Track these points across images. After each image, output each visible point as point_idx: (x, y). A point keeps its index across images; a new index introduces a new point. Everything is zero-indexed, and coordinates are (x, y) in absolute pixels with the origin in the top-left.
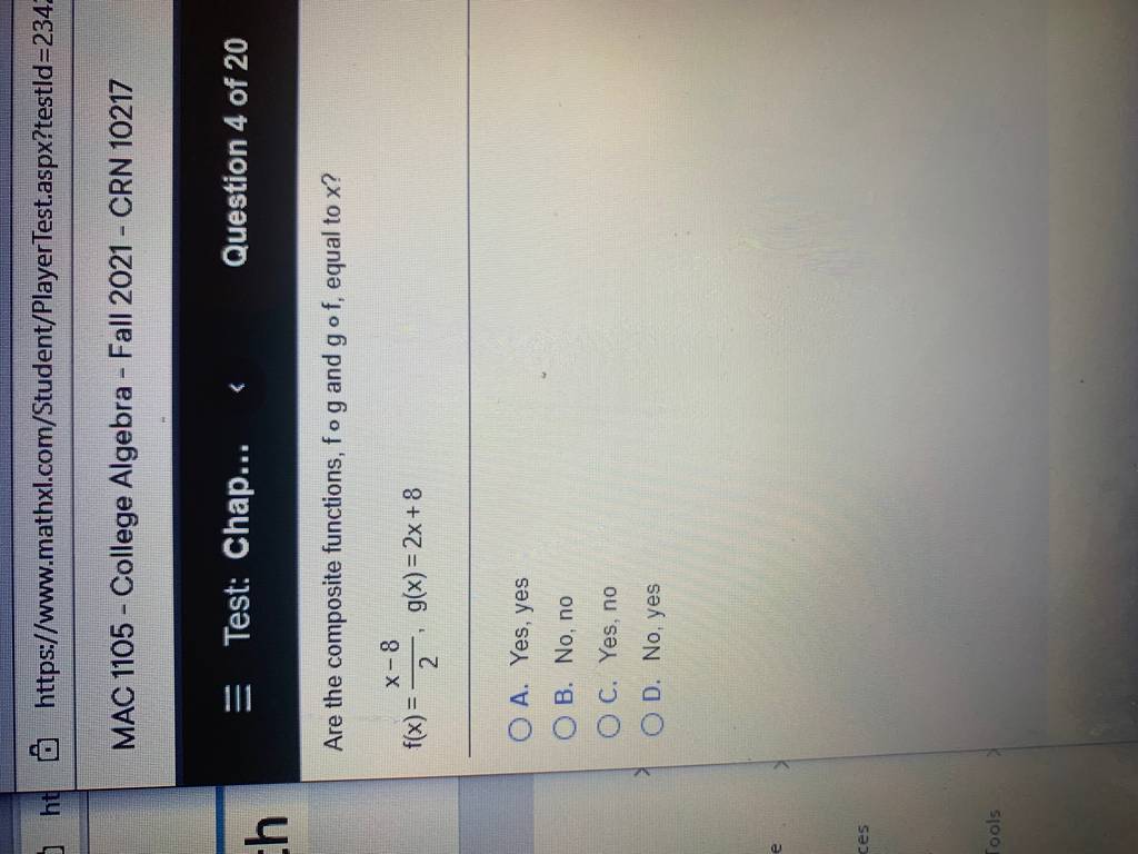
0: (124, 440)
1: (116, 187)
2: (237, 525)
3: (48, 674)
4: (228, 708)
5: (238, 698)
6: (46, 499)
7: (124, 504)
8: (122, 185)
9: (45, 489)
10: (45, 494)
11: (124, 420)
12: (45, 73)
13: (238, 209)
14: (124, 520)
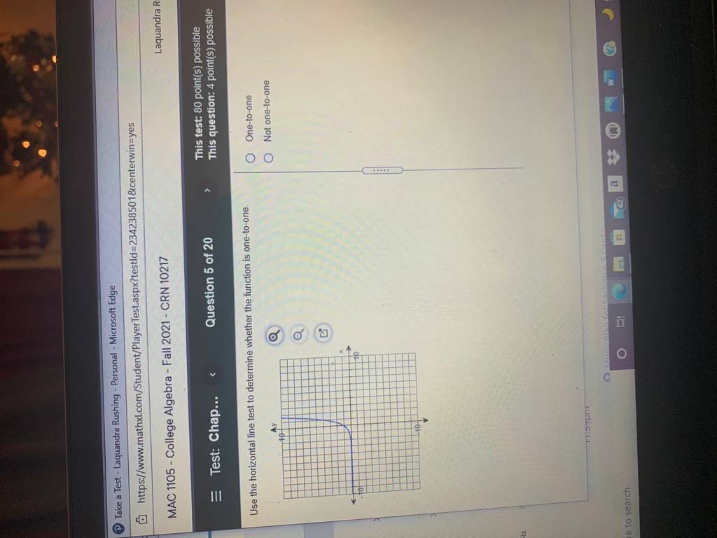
0: (169, 397)
1: (163, 299)
2: (214, 428)
3: (142, 489)
4: (212, 500)
5: (216, 496)
6: (140, 421)
7: (170, 422)
8: (166, 298)
9: (140, 418)
10: (140, 420)
11: (169, 389)
12: (134, 256)
13: (211, 304)
14: (170, 428)
